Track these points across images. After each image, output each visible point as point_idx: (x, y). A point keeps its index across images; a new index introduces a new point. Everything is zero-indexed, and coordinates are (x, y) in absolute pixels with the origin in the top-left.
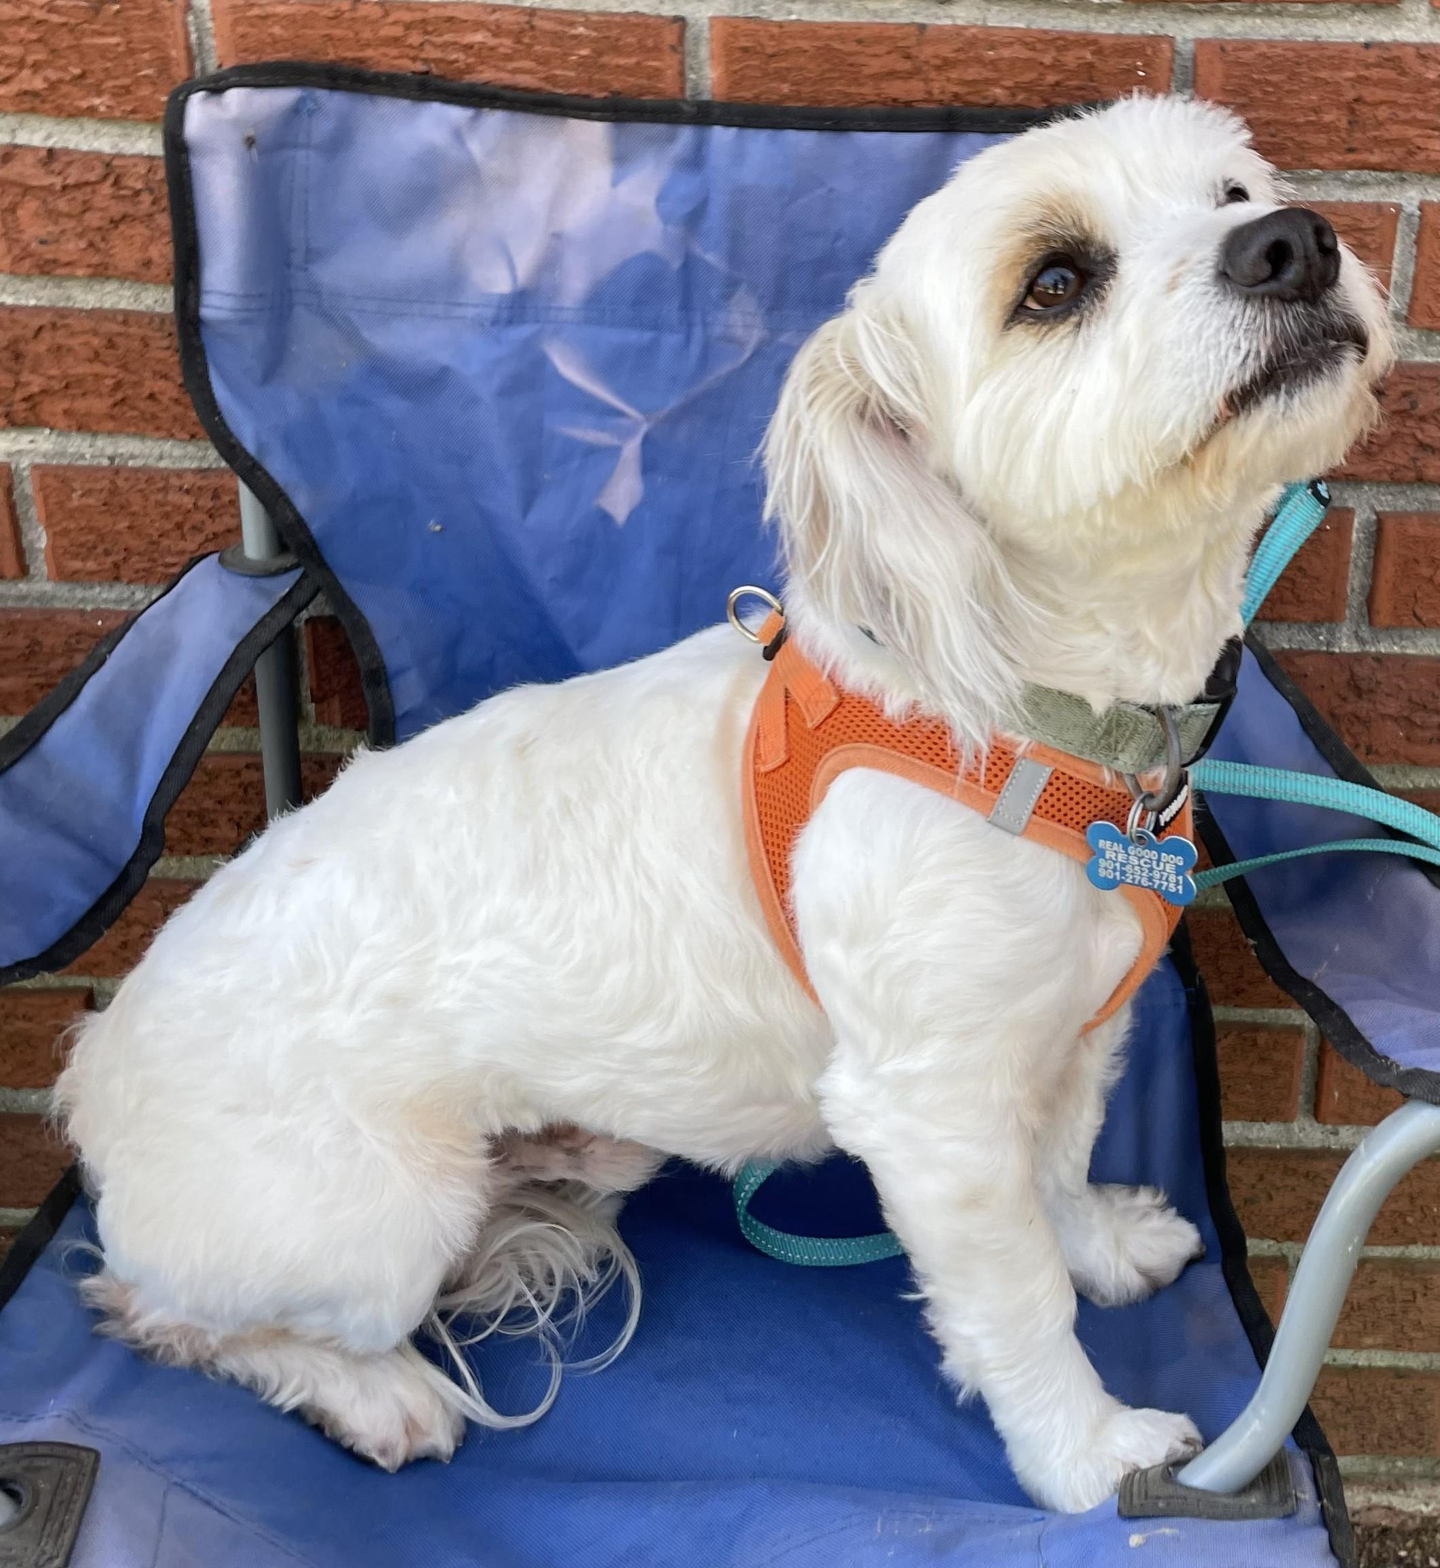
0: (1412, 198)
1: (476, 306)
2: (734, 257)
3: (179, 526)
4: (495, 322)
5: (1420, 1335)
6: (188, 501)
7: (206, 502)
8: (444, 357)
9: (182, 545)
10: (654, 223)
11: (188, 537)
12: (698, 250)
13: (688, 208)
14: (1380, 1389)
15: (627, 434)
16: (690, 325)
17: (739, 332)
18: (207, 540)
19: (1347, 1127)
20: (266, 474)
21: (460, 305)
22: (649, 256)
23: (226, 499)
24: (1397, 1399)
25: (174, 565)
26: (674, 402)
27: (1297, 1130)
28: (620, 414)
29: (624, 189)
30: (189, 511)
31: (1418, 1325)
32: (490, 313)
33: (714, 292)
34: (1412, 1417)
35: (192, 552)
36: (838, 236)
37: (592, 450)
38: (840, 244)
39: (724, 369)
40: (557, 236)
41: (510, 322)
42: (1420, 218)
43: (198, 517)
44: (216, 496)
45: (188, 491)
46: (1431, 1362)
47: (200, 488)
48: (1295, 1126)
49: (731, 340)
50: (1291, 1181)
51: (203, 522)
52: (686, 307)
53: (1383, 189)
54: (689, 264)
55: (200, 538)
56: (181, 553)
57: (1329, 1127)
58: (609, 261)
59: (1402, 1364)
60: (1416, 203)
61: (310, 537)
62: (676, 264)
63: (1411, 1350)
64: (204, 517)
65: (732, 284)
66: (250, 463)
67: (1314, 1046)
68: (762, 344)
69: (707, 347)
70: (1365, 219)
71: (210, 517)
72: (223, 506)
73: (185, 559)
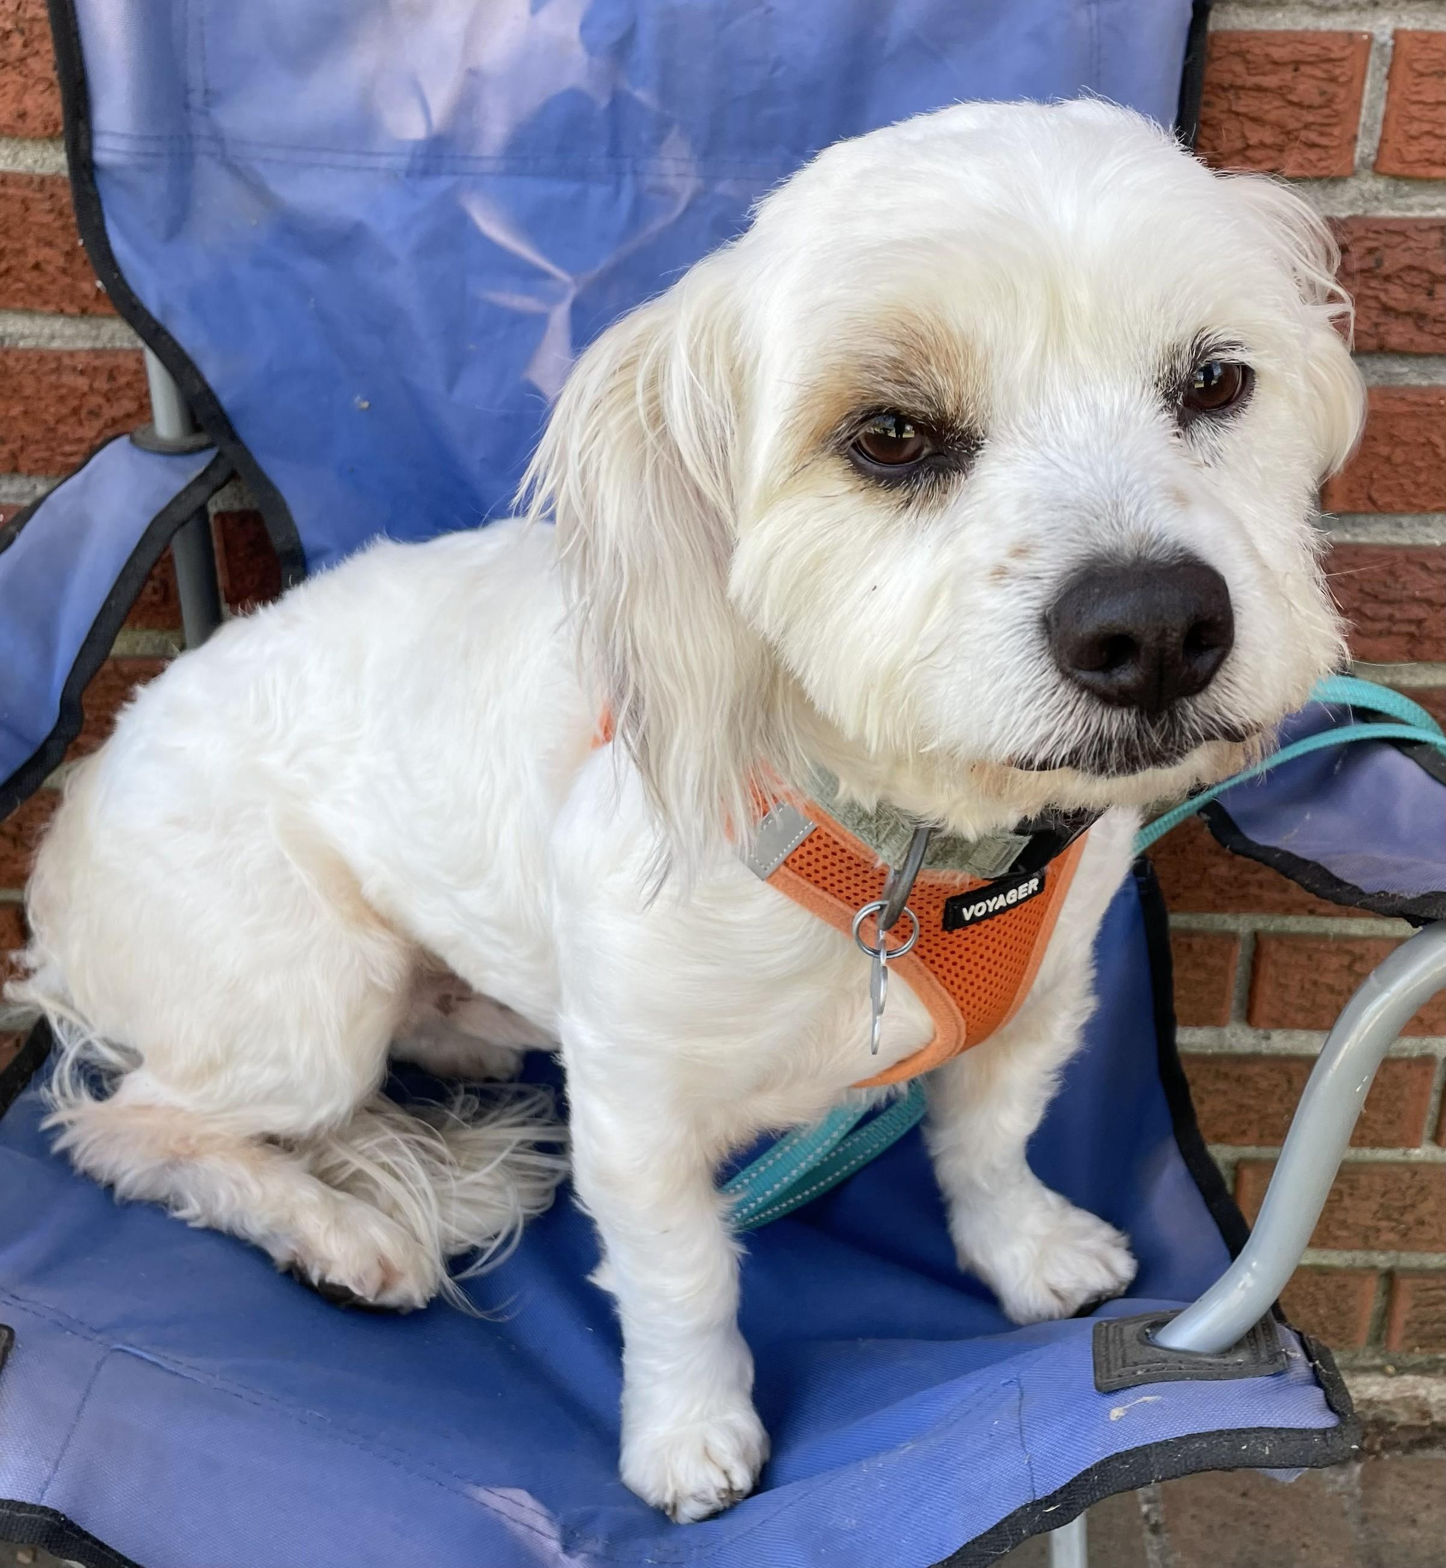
0: (1384, 26)
1: (389, 154)
2: (665, 92)
3: (75, 411)
4: (409, 173)
5: (1344, 1233)
6: (82, 383)
7: (102, 384)
8: (355, 212)
9: (80, 432)
10: (578, 52)
11: (86, 423)
12: (626, 85)
13: (614, 36)
14: (1304, 1286)
15: (554, 299)
16: (619, 174)
17: (672, 182)
18: (106, 426)
19: (1280, 1031)
20: (170, 338)
21: (371, 154)
22: (574, 94)
23: (122, 380)
24: (1321, 1295)
25: (72, 454)
26: (605, 262)
27: (1228, 1035)
28: (545, 275)
29: (545, 17)
30: (84, 395)
31: (1343, 1225)
32: (403, 162)
33: (645, 136)
34: (1334, 1312)
35: (91, 440)
36: (777, 65)
37: (518, 319)
38: (779, 73)
39: (657, 224)
40: (473, 73)
41: (426, 173)
42: (1394, 47)
43: (95, 400)
44: (111, 377)
45: (82, 373)
46: (1354, 1260)
47: (95, 369)
48: (1227, 1031)
49: (663, 191)
50: (1222, 1085)
51: (100, 407)
52: (615, 152)
53: (1354, 15)
54: (618, 101)
55: (98, 424)
56: (81, 440)
57: (1261, 1032)
58: (532, 101)
59: (1325, 1262)
60: (1389, 31)
61: (220, 409)
62: (604, 102)
63: (1334, 1248)
64: (100, 400)
65: (663, 125)
66: (153, 326)
67: (1249, 952)
68: (697, 194)
69: (638, 201)
70: (1335, 48)
71: (108, 400)
72: (120, 389)
73: (84, 447)
